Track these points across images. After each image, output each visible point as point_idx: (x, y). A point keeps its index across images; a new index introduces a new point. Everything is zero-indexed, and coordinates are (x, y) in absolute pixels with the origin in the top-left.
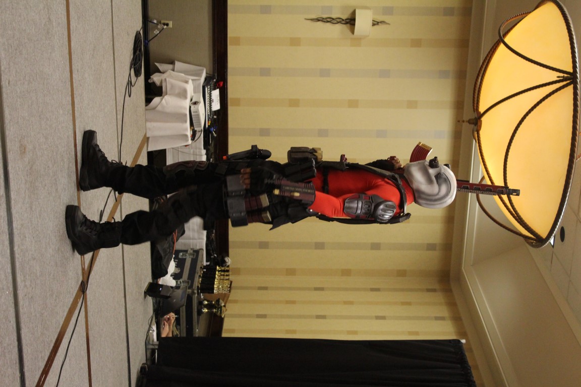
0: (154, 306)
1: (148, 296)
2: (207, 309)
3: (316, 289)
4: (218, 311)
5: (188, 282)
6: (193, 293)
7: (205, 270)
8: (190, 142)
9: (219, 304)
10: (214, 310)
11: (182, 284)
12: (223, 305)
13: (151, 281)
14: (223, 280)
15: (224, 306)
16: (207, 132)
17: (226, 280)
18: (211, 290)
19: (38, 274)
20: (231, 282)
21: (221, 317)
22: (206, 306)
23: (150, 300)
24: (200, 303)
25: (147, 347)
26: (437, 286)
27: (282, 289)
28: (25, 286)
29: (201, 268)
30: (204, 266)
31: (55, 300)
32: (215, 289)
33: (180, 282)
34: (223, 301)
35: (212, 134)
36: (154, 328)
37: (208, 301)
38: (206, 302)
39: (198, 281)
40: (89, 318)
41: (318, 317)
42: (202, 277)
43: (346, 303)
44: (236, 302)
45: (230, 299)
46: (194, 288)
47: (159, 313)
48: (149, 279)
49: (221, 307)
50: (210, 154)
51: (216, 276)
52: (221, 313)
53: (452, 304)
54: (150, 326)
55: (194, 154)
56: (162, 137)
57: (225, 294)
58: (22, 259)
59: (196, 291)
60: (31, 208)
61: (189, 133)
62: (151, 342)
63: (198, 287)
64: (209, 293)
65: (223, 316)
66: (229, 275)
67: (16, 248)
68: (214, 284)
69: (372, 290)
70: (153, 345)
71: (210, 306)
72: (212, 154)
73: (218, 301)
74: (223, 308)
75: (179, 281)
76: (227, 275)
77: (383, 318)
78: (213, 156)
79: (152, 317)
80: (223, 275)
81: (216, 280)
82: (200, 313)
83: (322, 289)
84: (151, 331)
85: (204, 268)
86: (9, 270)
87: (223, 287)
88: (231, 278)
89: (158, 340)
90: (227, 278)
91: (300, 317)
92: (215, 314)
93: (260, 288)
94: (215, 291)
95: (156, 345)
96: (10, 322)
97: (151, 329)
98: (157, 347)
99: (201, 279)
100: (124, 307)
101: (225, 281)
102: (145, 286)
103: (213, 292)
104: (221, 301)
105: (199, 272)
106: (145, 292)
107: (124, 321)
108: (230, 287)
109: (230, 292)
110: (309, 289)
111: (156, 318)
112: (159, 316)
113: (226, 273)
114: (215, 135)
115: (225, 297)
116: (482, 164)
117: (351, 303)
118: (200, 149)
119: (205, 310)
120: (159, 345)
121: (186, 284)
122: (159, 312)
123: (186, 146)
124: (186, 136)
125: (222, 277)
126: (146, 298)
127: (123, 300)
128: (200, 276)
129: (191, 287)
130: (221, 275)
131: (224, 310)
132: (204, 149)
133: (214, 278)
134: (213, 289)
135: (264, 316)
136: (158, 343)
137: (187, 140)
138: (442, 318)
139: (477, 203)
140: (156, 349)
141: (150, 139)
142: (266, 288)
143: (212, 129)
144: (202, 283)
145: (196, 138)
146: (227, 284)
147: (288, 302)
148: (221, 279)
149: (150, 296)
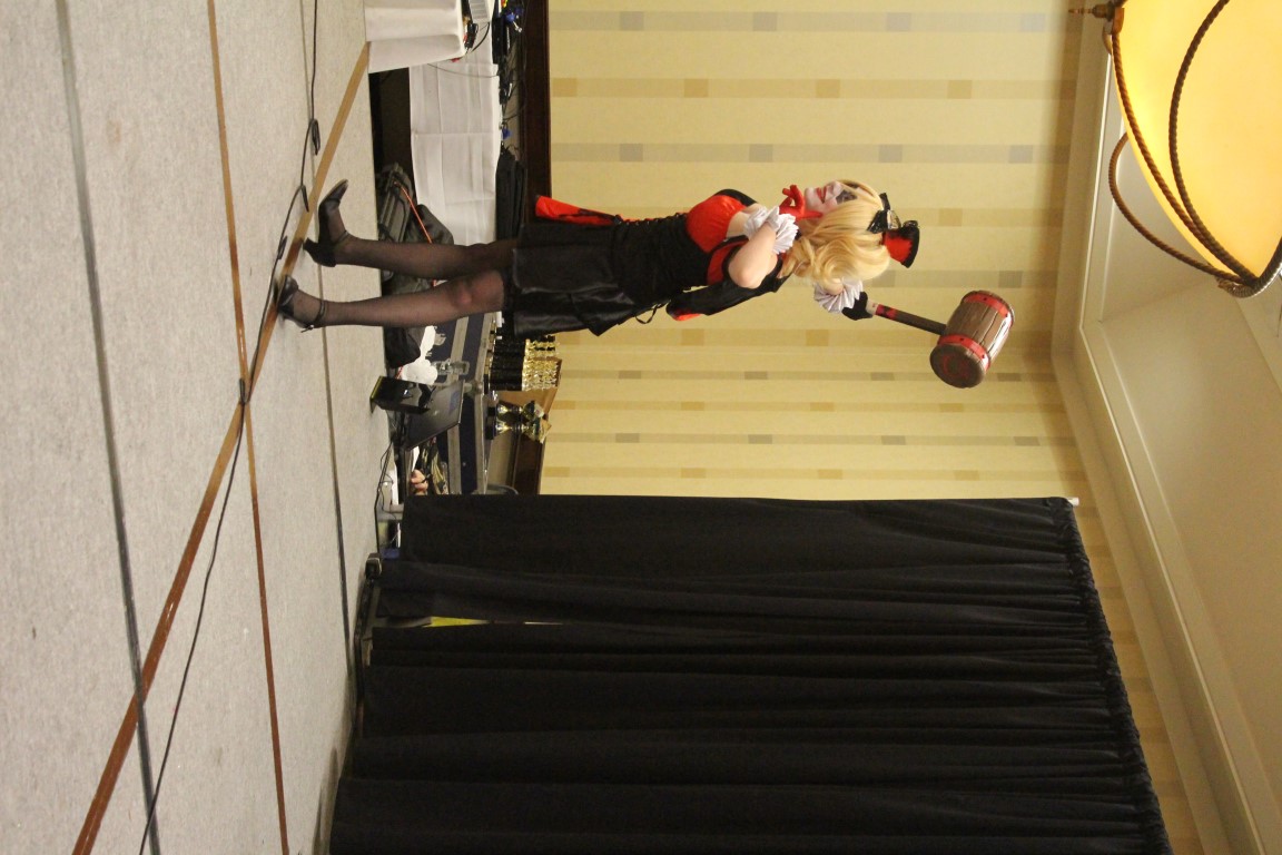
0: (391, 427)
1: (378, 408)
2: (508, 424)
3: (749, 376)
4: (531, 431)
5: (465, 365)
6: (476, 390)
7: (501, 338)
8: (463, 51)
9: (532, 414)
10: (523, 427)
11: (451, 370)
12: (541, 415)
13: (385, 374)
14: (541, 359)
15: (545, 417)
16: (499, 23)
17: (549, 359)
18: (515, 383)
19: (154, 394)
20: (559, 363)
21: (537, 441)
22: (504, 418)
23: (382, 415)
24: (492, 412)
25: (379, 517)
26: (1022, 368)
27: (674, 375)
28: (129, 422)
29: (492, 332)
30: (498, 329)
31: (190, 443)
32: (524, 380)
33: (446, 366)
34: (542, 405)
35: (512, 28)
36: (393, 474)
37: (508, 405)
38: (503, 410)
39: (485, 363)
40: (257, 472)
41: (754, 439)
42: (495, 354)
43: (816, 407)
44: (570, 405)
45: (557, 399)
46: (477, 378)
47: (401, 441)
48: (380, 370)
49: (538, 421)
50: (508, 73)
51: (527, 351)
52: (537, 433)
53: (1054, 409)
54: (384, 473)
55: (471, 76)
56: (399, 40)
57: (546, 391)
58: (120, 367)
59: (481, 387)
60: (134, 255)
61: (461, 31)
62: (387, 507)
63: (486, 376)
64: (510, 389)
65: (542, 441)
66: (553, 349)
67: (108, 347)
68: (521, 369)
69: (875, 376)
70: (391, 512)
71: (513, 418)
72: (511, 72)
73: (531, 406)
74: (542, 423)
75: (443, 364)
76: (550, 349)
77: (899, 440)
78: (514, 78)
79: (388, 452)
80: (542, 349)
81: (525, 361)
82: (490, 433)
83: (763, 376)
84: (386, 484)
85: (498, 334)
86: (97, 395)
87: (541, 376)
88: (558, 353)
89: (400, 502)
90: (551, 354)
91: (713, 439)
92: (525, 437)
93: (624, 375)
94: (523, 386)
95: (397, 512)
96: (102, 502)
97: (386, 478)
98: (399, 517)
99: (491, 360)
100: (328, 438)
101: (546, 363)
102: (371, 385)
103: (520, 389)
104: (537, 406)
105: (488, 342)
106: (372, 400)
107: (330, 468)
108: (557, 377)
109: (557, 383)
110: (732, 375)
111: (397, 451)
112: (402, 449)
113: (548, 345)
114: (519, 30)
115: (547, 397)
116: (1124, 115)
117: (828, 407)
118: (486, 62)
119: (503, 427)
120: (406, 513)
121: (459, 372)
122: (403, 438)
123: (454, 60)
124: (455, 37)
125: (539, 353)
126: (375, 412)
127: (327, 422)
128: (489, 351)
129: (470, 376)
130: (537, 349)
131: (546, 426)
132: (495, 62)
133: (522, 355)
134: (519, 380)
135: (634, 438)
136: (401, 507)
137: (458, 48)
138: (1032, 441)
139: (1114, 203)
140: (399, 521)
141: (373, 47)
142: (635, 375)
143: (512, 17)
144: (495, 367)
145: (476, 42)
146: (550, 367)
147: (686, 406)
148: (536, 359)
149: (382, 407)
